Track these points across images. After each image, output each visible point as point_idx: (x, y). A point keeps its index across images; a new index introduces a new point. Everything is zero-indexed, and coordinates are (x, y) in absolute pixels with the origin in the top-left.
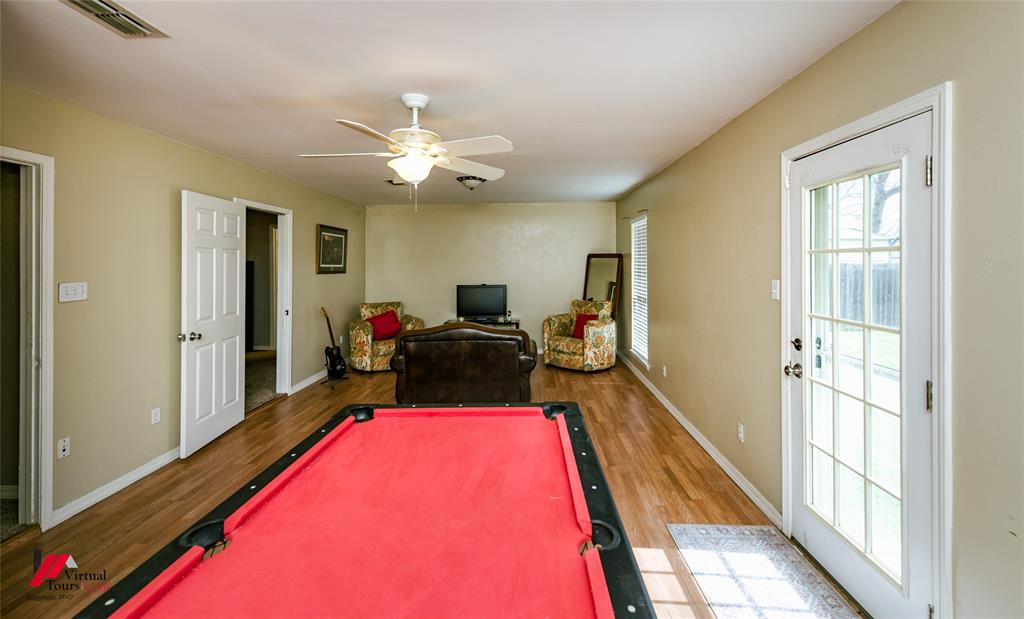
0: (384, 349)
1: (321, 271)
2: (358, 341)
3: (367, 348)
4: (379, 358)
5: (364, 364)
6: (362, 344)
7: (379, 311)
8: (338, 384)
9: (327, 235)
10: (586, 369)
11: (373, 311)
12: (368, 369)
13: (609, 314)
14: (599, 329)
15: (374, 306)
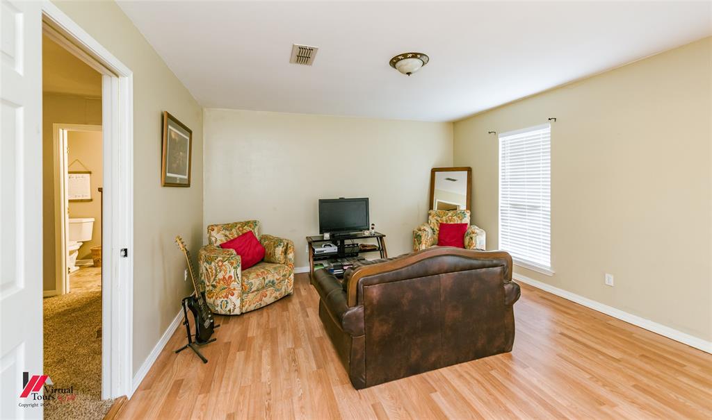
0: (258, 283)
1: (168, 184)
2: (220, 276)
3: (235, 285)
4: (251, 296)
5: (230, 306)
6: (228, 280)
8: (206, 351)
9: (173, 130)
12: (237, 312)
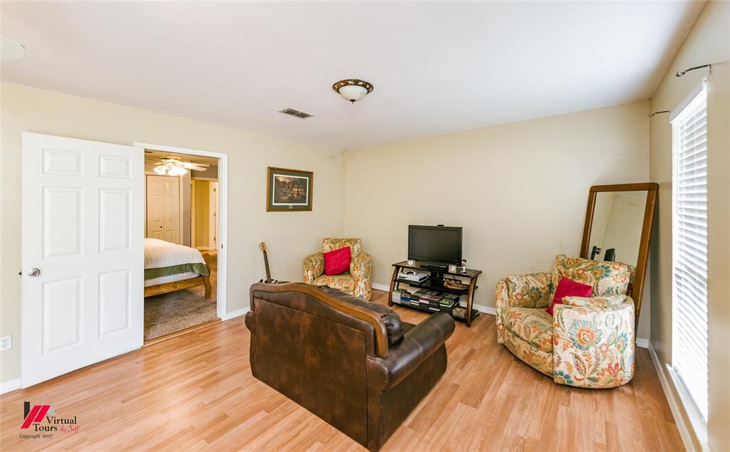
7: (337, 247)
10: (558, 380)
11: (332, 246)
13: (623, 286)
14: (589, 317)
15: (334, 241)
